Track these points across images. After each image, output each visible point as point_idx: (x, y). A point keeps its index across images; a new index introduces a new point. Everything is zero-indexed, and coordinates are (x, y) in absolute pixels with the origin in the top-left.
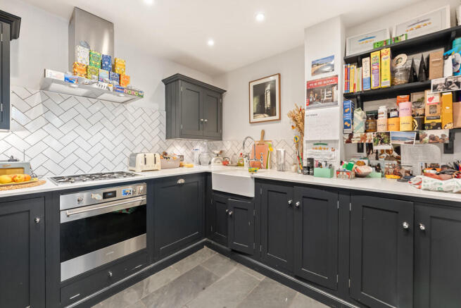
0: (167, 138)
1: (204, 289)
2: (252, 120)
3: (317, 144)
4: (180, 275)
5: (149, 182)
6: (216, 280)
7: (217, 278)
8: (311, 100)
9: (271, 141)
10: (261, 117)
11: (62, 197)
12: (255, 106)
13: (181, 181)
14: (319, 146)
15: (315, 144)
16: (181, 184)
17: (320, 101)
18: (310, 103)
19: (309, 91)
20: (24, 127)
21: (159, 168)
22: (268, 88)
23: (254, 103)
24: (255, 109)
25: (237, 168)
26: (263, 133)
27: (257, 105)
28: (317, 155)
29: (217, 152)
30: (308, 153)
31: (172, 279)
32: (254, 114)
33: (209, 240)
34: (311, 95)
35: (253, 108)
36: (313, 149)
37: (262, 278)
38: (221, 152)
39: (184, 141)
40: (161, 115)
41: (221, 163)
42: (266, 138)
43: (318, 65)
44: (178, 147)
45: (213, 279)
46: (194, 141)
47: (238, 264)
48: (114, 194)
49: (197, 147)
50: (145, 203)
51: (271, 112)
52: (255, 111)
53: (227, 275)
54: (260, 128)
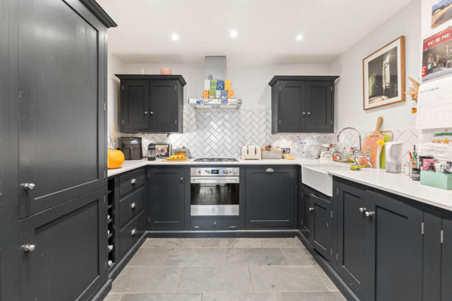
0: (272, 133)
1: (269, 265)
2: (367, 106)
3: (441, 134)
4: (260, 247)
5: (242, 167)
6: (284, 264)
7: (286, 264)
8: (429, 67)
9: (390, 132)
10: (379, 101)
11: (192, 169)
12: (371, 88)
13: (269, 170)
14: (444, 138)
15: (437, 135)
16: (270, 173)
17: (445, 65)
18: (427, 72)
19: (426, 54)
20: (188, 131)
21: (260, 158)
22: (387, 60)
23: (369, 84)
24: (371, 92)
25: (345, 164)
26: (381, 121)
27: (373, 86)
28: (442, 152)
29: (327, 146)
30: (424, 148)
31: (252, 247)
32: (370, 97)
33: (300, 233)
34: (430, 60)
35: (368, 91)
36: (434, 142)
37: (335, 290)
38: (331, 145)
39: (290, 135)
40: (267, 113)
41: (331, 158)
42: (385, 128)
43: (442, 8)
44: (284, 141)
45: (282, 263)
46: (302, 135)
47: (318, 265)
48: (218, 172)
49: (306, 141)
50: (238, 182)
51: (391, 92)
52: (371, 95)
53: (297, 267)
54: (376, 115)
